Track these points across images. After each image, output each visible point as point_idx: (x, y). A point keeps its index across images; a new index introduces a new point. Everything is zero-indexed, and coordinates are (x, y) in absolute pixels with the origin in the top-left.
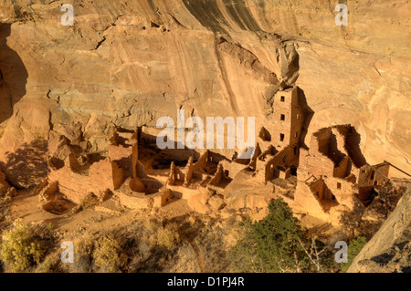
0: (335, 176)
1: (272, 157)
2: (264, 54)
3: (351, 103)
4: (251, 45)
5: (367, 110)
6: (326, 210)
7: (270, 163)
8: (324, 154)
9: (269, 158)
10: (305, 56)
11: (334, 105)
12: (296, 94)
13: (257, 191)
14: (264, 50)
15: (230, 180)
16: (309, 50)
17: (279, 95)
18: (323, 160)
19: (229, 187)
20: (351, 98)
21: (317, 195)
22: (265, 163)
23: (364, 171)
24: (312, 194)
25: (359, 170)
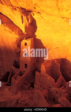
4: (7, 13)
9: (19, 78)
11: (54, 47)
13: (12, 98)
17: (24, 42)
18: (48, 78)
21: (45, 98)
25: (67, 83)
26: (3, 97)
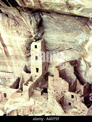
0: (70, 91)
1: (32, 83)
2: (22, 20)
3: (75, 47)
4: (14, 15)
5: (85, 50)
6: (66, 112)
7: (31, 87)
9: (30, 83)
10: (47, 20)
11: (66, 49)
14: (22, 18)
16: (49, 17)
17: (33, 44)
20: (75, 43)
22: (28, 87)
23: (86, 87)
24: (57, 104)
25: (83, 86)
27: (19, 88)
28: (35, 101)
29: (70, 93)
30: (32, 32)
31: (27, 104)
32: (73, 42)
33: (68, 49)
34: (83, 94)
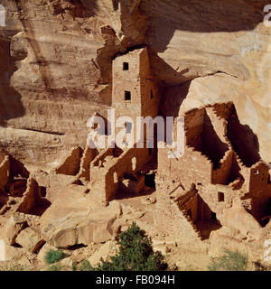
0: (214, 182)
1: (115, 160)
3: (231, 67)
5: (256, 76)
6: (204, 237)
7: (111, 171)
8: (196, 150)
9: (111, 162)
11: (206, 72)
12: (147, 58)
13: (94, 216)
15: (48, 204)
18: (194, 159)
19: (48, 213)
20: (232, 59)
21: (188, 214)
22: (105, 171)
24: (180, 214)
25: (249, 169)
26: (69, 215)
27: (80, 172)
28: (123, 206)
29: (214, 186)
30: (117, 27)
31: (101, 216)
32: (226, 56)
33: (211, 72)
34: (248, 190)
